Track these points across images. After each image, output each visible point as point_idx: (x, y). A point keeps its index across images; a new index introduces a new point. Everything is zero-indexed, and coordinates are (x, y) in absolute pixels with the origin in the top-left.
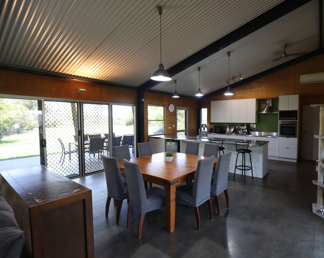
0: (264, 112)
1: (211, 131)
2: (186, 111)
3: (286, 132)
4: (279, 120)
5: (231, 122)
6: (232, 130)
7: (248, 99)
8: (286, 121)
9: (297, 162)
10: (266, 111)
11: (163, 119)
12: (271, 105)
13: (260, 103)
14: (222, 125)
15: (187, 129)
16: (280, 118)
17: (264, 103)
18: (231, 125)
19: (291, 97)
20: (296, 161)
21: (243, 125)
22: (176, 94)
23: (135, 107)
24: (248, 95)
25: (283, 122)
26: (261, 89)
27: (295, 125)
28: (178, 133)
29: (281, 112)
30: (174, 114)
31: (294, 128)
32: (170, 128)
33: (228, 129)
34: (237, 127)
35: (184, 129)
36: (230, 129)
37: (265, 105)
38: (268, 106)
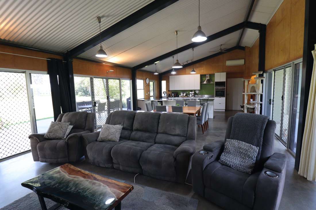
0: (205, 83)
1: (169, 96)
3: (219, 94)
5: (184, 90)
6: (185, 94)
7: (195, 75)
8: (220, 88)
9: (225, 111)
11: (143, 89)
12: (209, 79)
13: (202, 77)
14: (178, 92)
16: (216, 86)
18: (184, 91)
19: (222, 74)
21: (192, 91)
22: (156, 72)
23: (131, 81)
25: (217, 89)
26: (203, 68)
27: (224, 90)
28: (151, 98)
29: (216, 82)
30: (148, 85)
31: (224, 92)
32: (147, 94)
33: (182, 94)
34: (187, 93)
35: (153, 95)
37: (205, 78)
38: (207, 79)
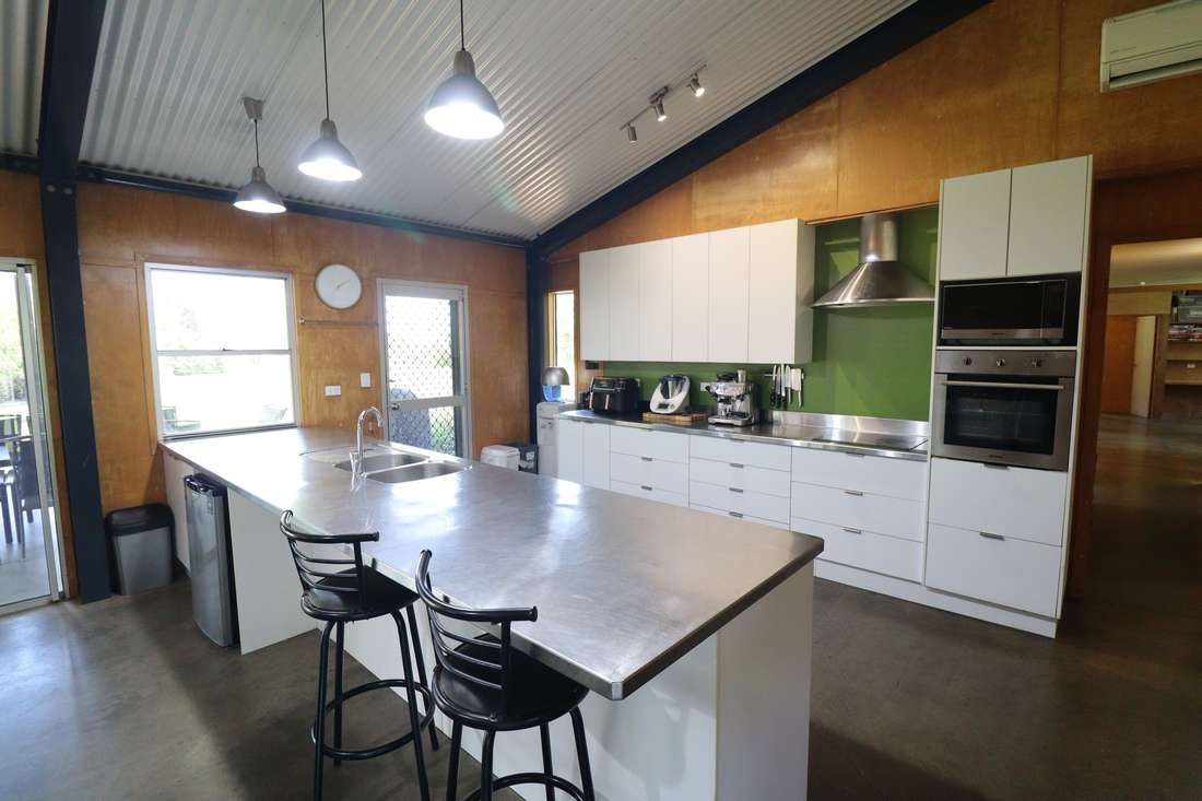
0: (847, 297)
2: (454, 305)
4: (942, 342)
6: (678, 399)
7: (755, 228)
8: (986, 353)
10: (854, 293)
12: (887, 254)
15: (463, 392)
16: (947, 334)
17: (850, 247)
18: (674, 374)
19: (1032, 177)
20: (1049, 630)
21: (728, 375)
24: (759, 208)
25: (968, 362)
27: (1054, 380)
29: (950, 289)
30: (367, 321)
31: (1048, 403)
32: (338, 393)
33: (657, 398)
34: (703, 386)
36: (665, 393)
37: (854, 254)
38: (872, 258)
